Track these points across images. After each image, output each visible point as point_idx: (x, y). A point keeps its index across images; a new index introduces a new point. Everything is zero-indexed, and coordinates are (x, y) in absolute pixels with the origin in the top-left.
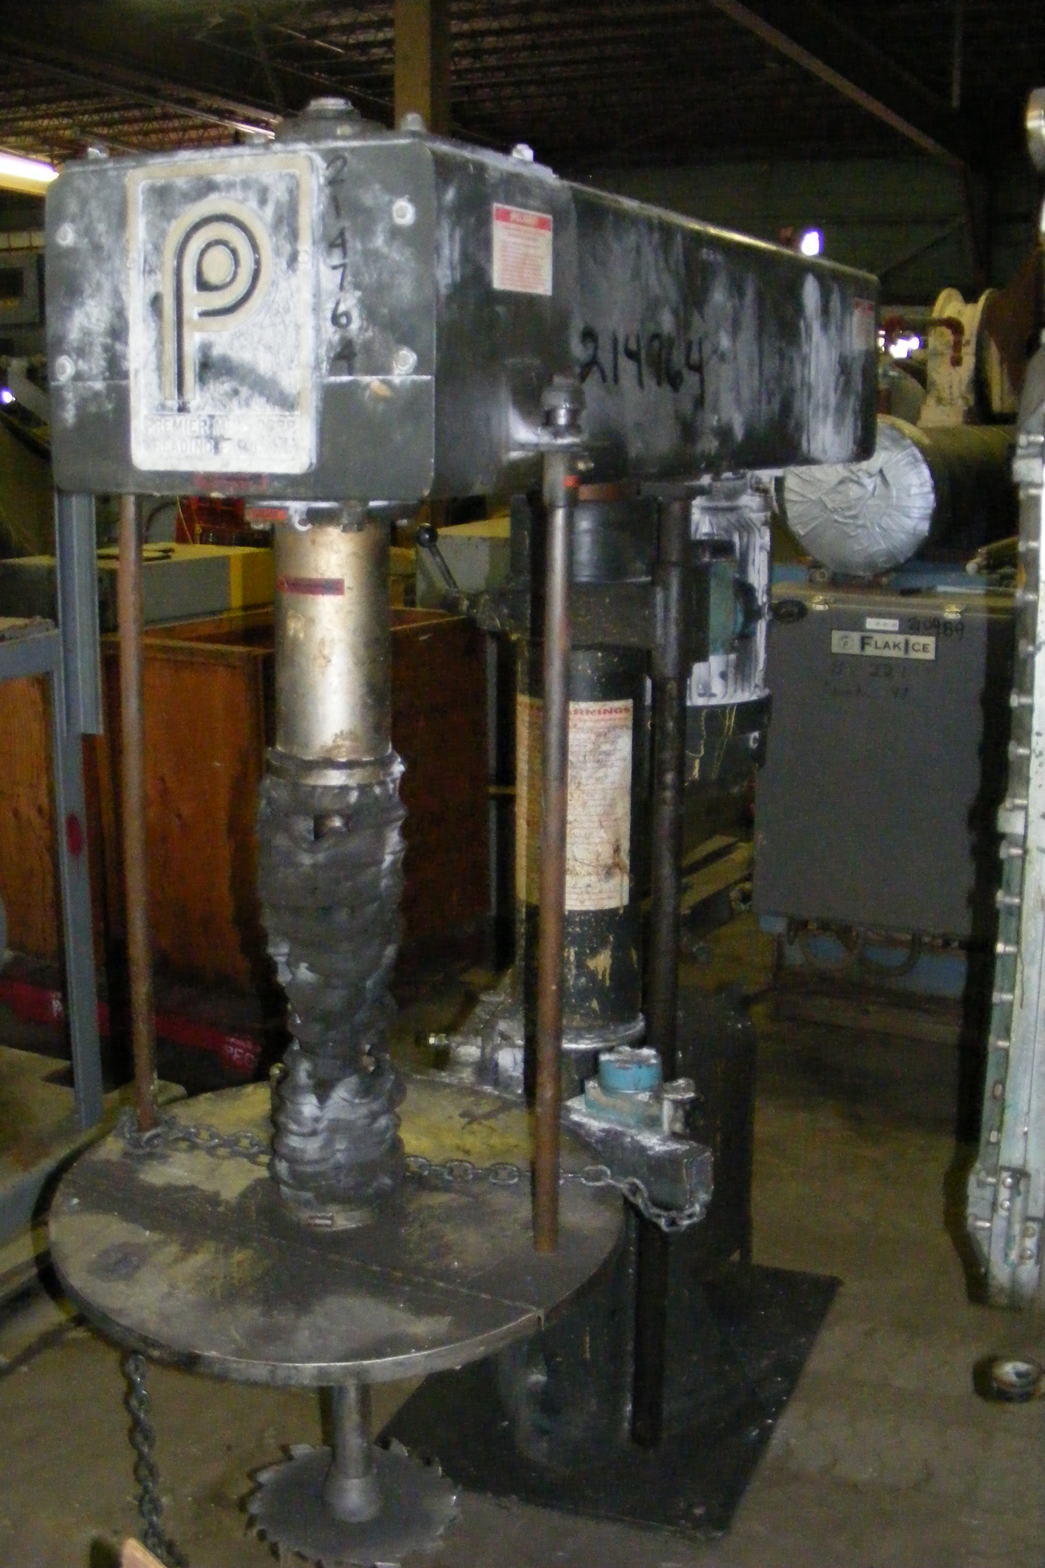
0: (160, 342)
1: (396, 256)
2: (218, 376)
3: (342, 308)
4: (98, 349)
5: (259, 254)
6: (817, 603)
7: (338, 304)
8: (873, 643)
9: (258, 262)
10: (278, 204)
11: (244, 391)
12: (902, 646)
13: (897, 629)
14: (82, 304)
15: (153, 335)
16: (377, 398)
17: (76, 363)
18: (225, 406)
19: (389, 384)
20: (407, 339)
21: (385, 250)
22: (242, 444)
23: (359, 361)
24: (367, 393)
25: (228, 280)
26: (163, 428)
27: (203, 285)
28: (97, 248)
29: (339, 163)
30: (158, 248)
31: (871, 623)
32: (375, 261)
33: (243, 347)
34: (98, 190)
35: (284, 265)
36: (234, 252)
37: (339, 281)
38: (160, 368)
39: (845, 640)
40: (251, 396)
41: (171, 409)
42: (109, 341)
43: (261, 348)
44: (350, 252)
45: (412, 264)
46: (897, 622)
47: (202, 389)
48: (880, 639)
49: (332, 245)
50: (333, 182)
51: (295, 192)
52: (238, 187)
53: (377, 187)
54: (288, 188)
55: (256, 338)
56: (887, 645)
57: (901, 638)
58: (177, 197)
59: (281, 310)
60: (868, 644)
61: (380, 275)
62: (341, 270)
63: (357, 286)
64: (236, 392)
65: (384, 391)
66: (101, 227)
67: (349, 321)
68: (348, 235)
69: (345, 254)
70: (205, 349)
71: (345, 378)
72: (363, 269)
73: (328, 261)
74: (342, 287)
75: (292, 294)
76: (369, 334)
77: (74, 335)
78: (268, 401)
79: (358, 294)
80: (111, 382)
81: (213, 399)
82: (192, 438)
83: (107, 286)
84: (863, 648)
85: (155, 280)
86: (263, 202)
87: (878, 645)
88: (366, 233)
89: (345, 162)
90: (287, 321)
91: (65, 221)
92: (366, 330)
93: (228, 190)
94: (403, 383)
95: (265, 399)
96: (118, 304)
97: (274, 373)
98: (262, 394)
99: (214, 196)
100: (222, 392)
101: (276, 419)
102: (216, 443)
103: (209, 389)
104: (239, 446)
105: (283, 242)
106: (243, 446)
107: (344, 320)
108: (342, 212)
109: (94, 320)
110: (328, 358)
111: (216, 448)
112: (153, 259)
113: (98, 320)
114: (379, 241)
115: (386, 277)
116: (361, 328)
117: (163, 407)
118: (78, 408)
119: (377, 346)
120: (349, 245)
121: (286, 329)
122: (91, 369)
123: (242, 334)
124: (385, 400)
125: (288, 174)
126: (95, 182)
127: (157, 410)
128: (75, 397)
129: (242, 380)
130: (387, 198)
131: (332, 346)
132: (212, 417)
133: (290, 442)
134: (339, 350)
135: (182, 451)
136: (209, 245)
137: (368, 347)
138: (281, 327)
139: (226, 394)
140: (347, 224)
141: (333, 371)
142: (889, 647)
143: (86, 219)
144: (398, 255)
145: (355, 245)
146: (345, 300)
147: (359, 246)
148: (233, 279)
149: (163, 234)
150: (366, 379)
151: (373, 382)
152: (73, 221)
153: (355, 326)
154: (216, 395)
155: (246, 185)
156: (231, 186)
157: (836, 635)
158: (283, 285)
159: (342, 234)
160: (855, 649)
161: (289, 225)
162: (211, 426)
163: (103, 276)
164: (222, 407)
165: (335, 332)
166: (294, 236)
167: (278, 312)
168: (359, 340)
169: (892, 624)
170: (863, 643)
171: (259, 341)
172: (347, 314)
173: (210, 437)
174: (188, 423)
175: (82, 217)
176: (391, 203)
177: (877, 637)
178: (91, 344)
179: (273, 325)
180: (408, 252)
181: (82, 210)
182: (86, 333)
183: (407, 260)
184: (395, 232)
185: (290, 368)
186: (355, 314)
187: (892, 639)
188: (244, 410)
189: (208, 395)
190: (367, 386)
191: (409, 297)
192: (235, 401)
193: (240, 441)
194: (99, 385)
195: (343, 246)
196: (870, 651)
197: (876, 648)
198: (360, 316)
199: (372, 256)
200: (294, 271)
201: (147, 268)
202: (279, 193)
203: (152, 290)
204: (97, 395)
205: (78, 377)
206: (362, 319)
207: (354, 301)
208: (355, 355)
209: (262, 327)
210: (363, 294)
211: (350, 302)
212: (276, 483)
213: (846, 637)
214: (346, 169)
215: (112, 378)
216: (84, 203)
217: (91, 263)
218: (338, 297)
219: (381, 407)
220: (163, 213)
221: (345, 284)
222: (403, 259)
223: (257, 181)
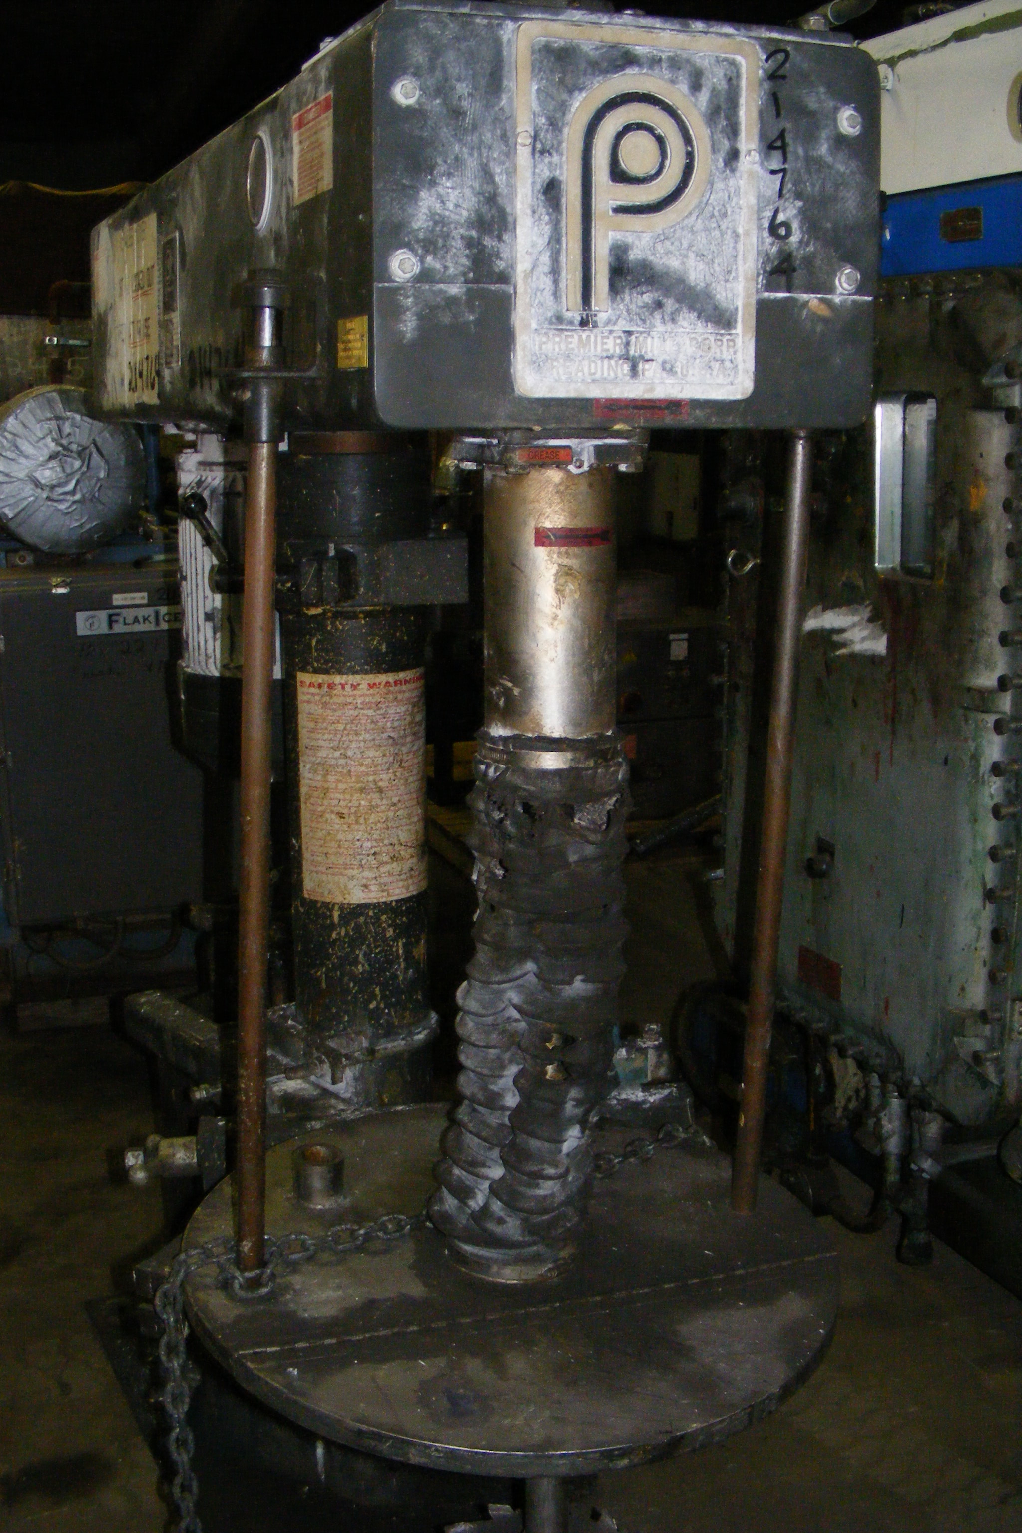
0: (555, 239)
1: (842, 168)
2: (636, 285)
3: (781, 217)
4: (457, 244)
5: (692, 147)
6: (57, 586)
7: (776, 212)
8: (121, 620)
9: (690, 155)
10: (714, 92)
11: (670, 304)
12: (152, 619)
13: (145, 601)
14: (433, 183)
15: (547, 229)
16: (815, 318)
17: (422, 261)
18: (644, 321)
19: (828, 303)
20: (850, 258)
21: (829, 159)
22: (668, 366)
23: (799, 277)
24: (805, 312)
25: (653, 172)
26: (563, 346)
27: (619, 175)
28: (457, 113)
29: (781, 57)
30: (555, 125)
31: (118, 599)
32: (819, 171)
33: (668, 253)
34: (457, 39)
35: (721, 164)
36: (660, 141)
37: (778, 188)
38: (555, 272)
39: (90, 621)
40: (678, 311)
41: (571, 323)
42: (474, 233)
43: (692, 255)
44: (790, 157)
45: (858, 177)
46: (145, 594)
47: (613, 300)
48: (130, 614)
49: (771, 147)
50: (774, 77)
51: (734, 82)
52: (664, 65)
53: (822, 90)
54: (725, 75)
55: (685, 244)
56: (136, 620)
57: (150, 611)
58: (583, 66)
59: (716, 213)
60: (117, 621)
61: (824, 184)
62: (781, 175)
63: (799, 196)
64: (659, 305)
65: (824, 311)
66: (462, 88)
67: (789, 233)
68: (789, 138)
69: (785, 161)
70: (619, 252)
71: (781, 295)
72: (806, 177)
73: (766, 164)
74: (781, 194)
75: (729, 196)
76: (811, 248)
77: (420, 221)
78: (699, 317)
79: (799, 204)
80: (475, 286)
81: (628, 311)
82: (602, 358)
83: (472, 163)
84: (110, 626)
85: (550, 163)
86: (696, 87)
87: (127, 621)
88: (810, 138)
89: (787, 54)
90: (723, 227)
91: (404, 73)
92: (808, 244)
93: (651, 67)
94: (843, 303)
95: (695, 314)
96: (489, 188)
97: (708, 286)
98: (691, 308)
99: (631, 71)
100: (640, 304)
101: (712, 338)
102: (634, 364)
103: (623, 300)
104: (664, 369)
105: (720, 136)
106: (668, 368)
107: (783, 231)
108: (783, 112)
109: (450, 206)
110: (765, 272)
111: (634, 371)
112: (547, 137)
113: (457, 206)
114: (823, 149)
115: (830, 188)
116: (801, 242)
117: (559, 319)
118: (420, 317)
119: (818, 263)
120: (790, 149)
121: (722, 235)
122: (446, 268)
123: (667, 238)
124: (825, 321)
125: (725, 60)
126: (453, 27)
127: (551, 323)
128: (416, 304)
129: (667, 292)
130: (831, 104)
131: (769, 259)
132: (629, 333)
133: (728, 364)
134: (776, 263)
135: (591, 374)
136: (628, 129)
137: (808, 261)
138: (717, 233)
139: (646, 306)
140: (788, 126)
141: (769, 287)
142: (138, 622)
143: (438, 74)
144: (842, 166)
145: (797, 149)
146: (785, 210)
147: (801, 151)
148: (659, 173)
149: (563, 107)
150: (805, 297)
151: (812, 300)
152: (416, 75)
153: (794, 238)
154: (633, 307)
155: (675, 63)
156: (655, 62)
157: (81, 617)
158: (719, 185)
159: (782, 135)
160: (103, 629)
161: (727, 118)
162: (628, 344)
163: (465, 150)
164: (639, 322)
165: (772, 244)
166: (733, 131)
167: (712, 216)
168: (799, 254)
169: (140, 597)
170: (111, 622)
171: (690, 246)
172: (786, 224)
173: (626, 357)
174: (599, 339)
175: (432, 69)
176: (836, 110)
177: (124, 612)
178: (446, 236)
179: (707, 229)
180: (853, 164)
181: (432, 60)
182: (439, 220)
183: (852, 173)
184: (840, 141)
185: (727, 281)
186: (795, 225)
187: (141, 613)
188: (669, 326)
189: (621, 307)
190: (806, 304)
191: (854, 212)
192: (657, 316)
193: (664, 362)
194: (455, 290)
195: (783, 148)
196: (119, 628)
197: (125, 624)
198: (801, 228)
199: (814, 164)
200: (733, 170)
201: (539, 146)
202: (716, 78)
203: (547, 174)
204: (452, 302)
205: (425, 276)
206: (802, 231)
207: (795, 211)
208: (794, 270)
209: (692, 231)
210: (804, 205)
211: (789, 212)
212: (697, 412)
213: (93, 617)
214: (788, 65)
215: (476, 281)
216: (436, 53)
217: (445, 132)
218: (776, 205)
219: (819, 328)
220: (562, 81)
221: (785, 191)
222: (848, 171)
223: (688, 61)
